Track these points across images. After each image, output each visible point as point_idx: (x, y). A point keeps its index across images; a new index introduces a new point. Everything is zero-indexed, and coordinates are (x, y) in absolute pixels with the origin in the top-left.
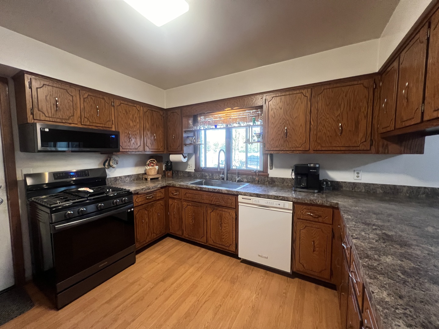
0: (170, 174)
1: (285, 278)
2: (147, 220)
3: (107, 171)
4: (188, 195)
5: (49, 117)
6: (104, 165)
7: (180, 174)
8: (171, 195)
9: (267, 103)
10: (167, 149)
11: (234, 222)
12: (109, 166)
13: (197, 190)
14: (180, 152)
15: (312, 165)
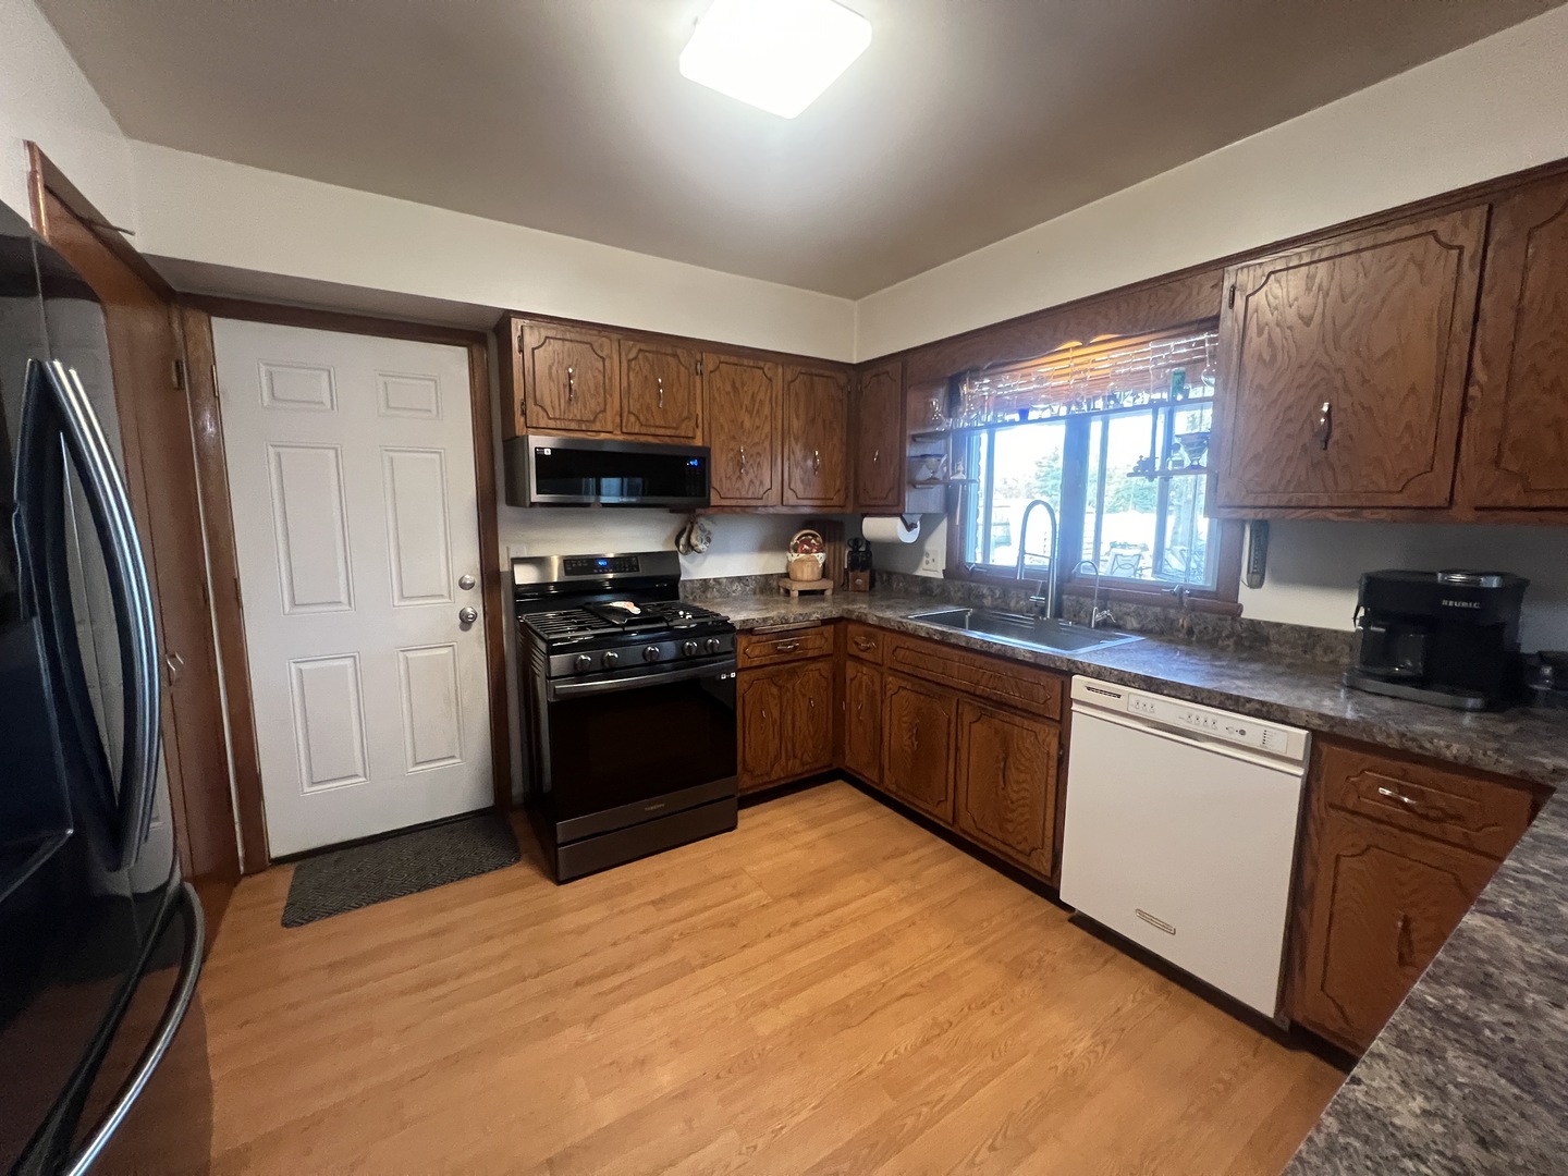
0: (861, 580)
1: (1255, 1034)
2: (776, 713)
3: (681, 559)
4: (901, 654)
5: (555, 419)
6: (677, 543)
7: (898, 585)
8: (852, 649)
9: (1239, 302)
10: (857, 497)
11: (1053, 772)
12: (690, 547)
13: (929, 639)
14: (892, 508)
15: (1457, 578)
